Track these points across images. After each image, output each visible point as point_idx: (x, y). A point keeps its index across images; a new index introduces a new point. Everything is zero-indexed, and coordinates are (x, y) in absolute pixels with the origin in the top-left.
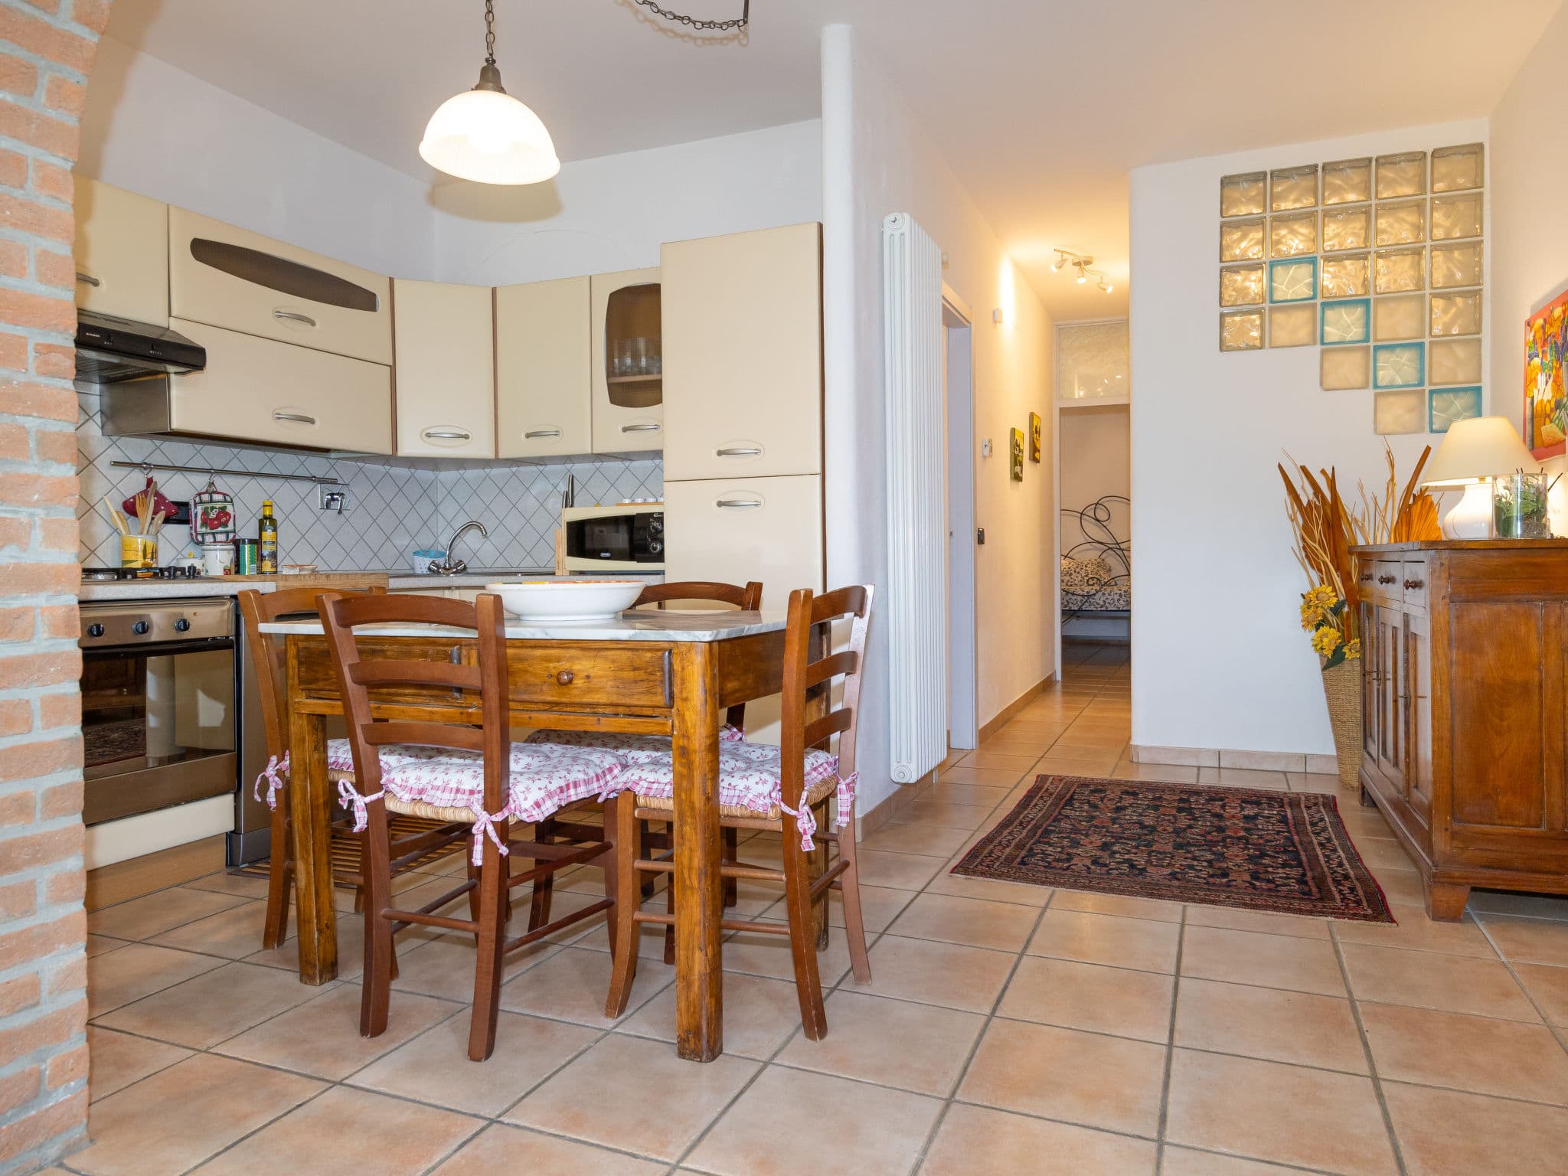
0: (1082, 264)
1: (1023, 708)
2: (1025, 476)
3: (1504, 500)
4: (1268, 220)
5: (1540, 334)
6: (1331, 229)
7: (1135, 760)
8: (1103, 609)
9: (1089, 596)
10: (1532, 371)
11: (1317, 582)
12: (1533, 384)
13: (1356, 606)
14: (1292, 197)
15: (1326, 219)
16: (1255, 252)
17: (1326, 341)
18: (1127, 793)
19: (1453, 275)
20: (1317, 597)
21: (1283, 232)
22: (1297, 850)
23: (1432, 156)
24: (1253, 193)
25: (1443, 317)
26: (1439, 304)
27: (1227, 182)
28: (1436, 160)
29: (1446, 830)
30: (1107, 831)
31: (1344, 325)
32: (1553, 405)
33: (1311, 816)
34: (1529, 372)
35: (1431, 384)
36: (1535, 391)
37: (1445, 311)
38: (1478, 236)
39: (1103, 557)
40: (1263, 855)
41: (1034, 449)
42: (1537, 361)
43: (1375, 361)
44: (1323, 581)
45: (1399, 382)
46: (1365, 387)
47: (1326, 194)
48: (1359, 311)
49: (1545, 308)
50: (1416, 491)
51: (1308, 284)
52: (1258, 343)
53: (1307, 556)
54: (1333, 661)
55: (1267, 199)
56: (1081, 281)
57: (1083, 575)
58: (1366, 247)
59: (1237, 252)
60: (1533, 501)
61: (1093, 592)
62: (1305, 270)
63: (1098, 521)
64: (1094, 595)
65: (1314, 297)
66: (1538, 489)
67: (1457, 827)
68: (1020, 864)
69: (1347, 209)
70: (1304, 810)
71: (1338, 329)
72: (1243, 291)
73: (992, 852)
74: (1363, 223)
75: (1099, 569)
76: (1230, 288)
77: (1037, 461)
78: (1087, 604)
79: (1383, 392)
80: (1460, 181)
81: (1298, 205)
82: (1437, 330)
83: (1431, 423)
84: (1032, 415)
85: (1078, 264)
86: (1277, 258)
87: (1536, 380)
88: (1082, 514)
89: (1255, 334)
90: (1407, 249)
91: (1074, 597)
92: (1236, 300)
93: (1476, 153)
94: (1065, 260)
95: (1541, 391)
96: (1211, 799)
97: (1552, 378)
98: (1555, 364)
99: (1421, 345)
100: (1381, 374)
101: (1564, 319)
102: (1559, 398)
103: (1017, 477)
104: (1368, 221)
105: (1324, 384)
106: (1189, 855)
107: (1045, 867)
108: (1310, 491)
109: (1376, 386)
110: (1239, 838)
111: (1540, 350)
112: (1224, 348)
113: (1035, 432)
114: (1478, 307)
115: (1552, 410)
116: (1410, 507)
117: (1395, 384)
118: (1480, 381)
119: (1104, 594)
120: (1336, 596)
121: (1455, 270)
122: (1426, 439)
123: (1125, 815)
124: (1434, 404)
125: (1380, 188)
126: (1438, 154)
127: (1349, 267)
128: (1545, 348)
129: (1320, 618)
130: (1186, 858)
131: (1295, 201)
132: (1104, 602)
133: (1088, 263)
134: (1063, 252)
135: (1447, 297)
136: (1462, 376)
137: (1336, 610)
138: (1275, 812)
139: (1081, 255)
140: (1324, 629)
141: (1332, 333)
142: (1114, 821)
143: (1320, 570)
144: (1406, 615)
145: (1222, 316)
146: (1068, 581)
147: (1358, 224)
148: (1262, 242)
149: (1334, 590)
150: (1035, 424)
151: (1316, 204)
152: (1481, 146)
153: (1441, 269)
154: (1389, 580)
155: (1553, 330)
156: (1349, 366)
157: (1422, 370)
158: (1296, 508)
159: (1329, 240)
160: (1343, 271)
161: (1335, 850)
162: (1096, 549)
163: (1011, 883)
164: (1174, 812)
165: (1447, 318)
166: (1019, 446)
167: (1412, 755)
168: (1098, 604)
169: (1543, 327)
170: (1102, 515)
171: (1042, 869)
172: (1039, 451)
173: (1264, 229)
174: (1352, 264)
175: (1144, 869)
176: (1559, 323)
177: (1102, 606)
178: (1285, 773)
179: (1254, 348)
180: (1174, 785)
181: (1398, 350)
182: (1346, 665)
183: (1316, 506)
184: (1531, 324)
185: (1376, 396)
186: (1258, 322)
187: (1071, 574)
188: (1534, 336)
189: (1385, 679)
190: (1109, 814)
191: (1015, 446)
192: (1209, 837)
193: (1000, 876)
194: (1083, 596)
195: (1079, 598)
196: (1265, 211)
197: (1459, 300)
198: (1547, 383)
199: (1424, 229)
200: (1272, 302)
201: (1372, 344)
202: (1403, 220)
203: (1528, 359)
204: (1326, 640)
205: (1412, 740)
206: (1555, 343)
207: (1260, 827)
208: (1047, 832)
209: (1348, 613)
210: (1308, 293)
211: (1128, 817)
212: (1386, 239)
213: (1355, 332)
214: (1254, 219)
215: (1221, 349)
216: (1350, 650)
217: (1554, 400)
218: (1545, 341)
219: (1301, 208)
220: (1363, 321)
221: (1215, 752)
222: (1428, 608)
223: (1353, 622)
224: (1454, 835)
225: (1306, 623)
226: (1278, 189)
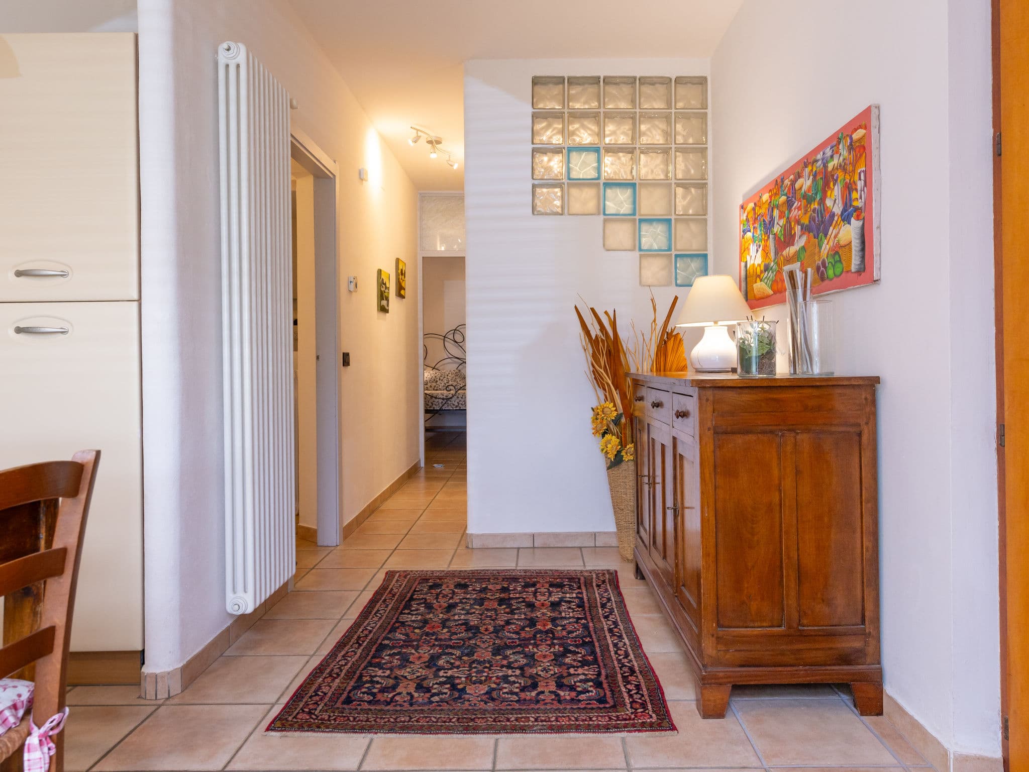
0: (434, 143)
1: (390, 497)
2: (391, 308)
3: (746, 342)
4: (566, 115)
5: (751, 215)
6: (610, 128)
7: (470, 546)
8: (458, 408)
9: (448, 399)
10: (745, 242)
11: (602, 397)
12: (746, 252)
13: (632, 418)
14: (583, 100)
15: (606, 120)
16: (557, 140)
17: (607, 213)
18: (459, 586)
19: (689, 171)
20: (603, 411)
21: (576, 126)
22: (593, 642)
23: (675, 81)
24: (555, 93)
25: (683, 201)
26: (680, 191)
27: (536, 81)
28: (678, 85)
29: (713, 636)
30: (436, 640)
31: (617, 201)
32: (762, 268)
33: (602, 597)
34: (743, 243)
35: (676, 250)
36: (748, 258)
37: (684, 197)
38: (703, 144)
39: (459, 368)
40: (566, 652)
41: (400, 288)
42: (749, 235)
43: (640, 231)
44: (606, 398)
45: (656, 247)
46: (633, 250)
47: (606, 100)
48: (629, 192)
49: (755, 195)
50: (669, 329)
51: (594, 168)
52: (559, 210)
53: (595, 378)
54: (616, 462)
55: (565, 99)
56: (433, 156)
57: (445, 382)
58: (633, 144)
59: (544, 138)
60: (767, 344)
61: (450, 396)
62: (592, 157)
63: (456, 342)
64: (451, 398)
65: (598, 178)
66: (770, 334)
67: (721, 632)
68: (344, 703)
69: (620, 113)
70: (595, 588)
71: (615, 205)
72: (548, 169)
73: (320, 687)
74: (631, 126)
75: (457, 377)
76: (540, 165)
77: (403, 297)
78: (446, 405)
79: (646, 254)
80: (693, 102)
81: (587, 107)
82: (680, 211)
83: (676, 279)
84: (398, 260)
85: (430, 142)
86: (571, 145)
87: (748, 249)
88: (444, 337)
89: (558, 203)
90: (659, 149)
91: (437, 400)
92: (543, 175)
93: (701, 84)
94: (420, 137)
95: (753, 258)
96: (527, 586)
97: (761, 248)
98: (763, 237)
99: (669, 221)
100: (643, 240)
101: (770, 202)
102: (767, 262)
103: (383, 309)
104: (634, 124)
105: (606, 246)
106: (505, 662)
107: (369, 702)
108: (598, 327)
109: (640, 250)
110: (547, 632)
111: (752, 227)
112: (535, 213)
113: (401, 274)
114: (704, 197)
115: (761, 272)
116: (665, 342)
117: (652, 249)
118: (706, 250)
119: (458, 397)
120: (616, 410)
121: (690, 167)
122: (673, 291)
123: (454, 615)
124: (678, 265)
125: (642, 100)
126: (679, 80)
127: (623, 159)
128: (756, 225)
129: (605, 428)
130: (502, 666)
131: (585, 103)
132: (458, 403)
133: (438, 142)
134: (418, 130)
135: (685, 186)
136: (695, 246)
137: (617, 422)
138: (574, 595)
139: (433, 135)
140: (608, 437)
141: (611, 207)
142: (444, 623)
143: (604, 389)
144: (674, 439)
145: (534, 186)
146: (435, 387)
147: (627, 127)
148: (562, 132)
149: (615, 406)
150: (400, 267)
151: (599, 107)
152: (705, 79)
153: (681, 166)
154: (657, 405)
155: (762, 211)
156: (621, 234)
157: (670, 239)
158: (587, 340)
159: (609, 135)
160: (618, 161)
161: (620, 637)
162: (455, 362)
163: (329, 735)
164: (496, 605)
165: (685, 203)
166: (385, 284)
167: (680, 557)
168: (454, 405)
169: (754, 209)
170: (458, 338)
171: (366, 706)
172: (404, 289)
173: (563, 122)
174: (624, 156)
175: (464, 689)
176: (766, 206)
177: (457, 407)
178: (580, 548)
179: (557, 214)
180: (498, 571)
181: (655, 224)
182: (623, 466)
183: (602, 339)
184: (745, 207)
185: (641, 256)
186: (559, 194)
187: (437, 381)
188: (747, 216)
189: (654, 483)
190: (441, 615)
191: (381, 284)
192: (523, 635)
193: (318, 727)
194: (443, 399)
195: (440, 401)
196: (564, 107)
197: (693, 190)
198: (757, 251)
199: (671, 135)
200: (569, 179)
201: (637, 217)
202: (657, 126)
203: (742, 233)
204: (609, 446)
205: (680, 546)
206: (764, 221)
207: (563, 614)
208: (382, 647)
209: (625, 424)
210: (594, 174)
211: (456, 617)
212: (644, 140)
213: (626, 208)
214: (556, 112)
215: (533, 213)
216: (626, 453)
217: (763, 264)
218: (755, 220)
219: (588, 109)
220: (631, 200)
221: (530, 536)
222: (697, 438)
223: (628, 432)
224: (719, 639)
225: (596, 432)
226: (573, 92)
